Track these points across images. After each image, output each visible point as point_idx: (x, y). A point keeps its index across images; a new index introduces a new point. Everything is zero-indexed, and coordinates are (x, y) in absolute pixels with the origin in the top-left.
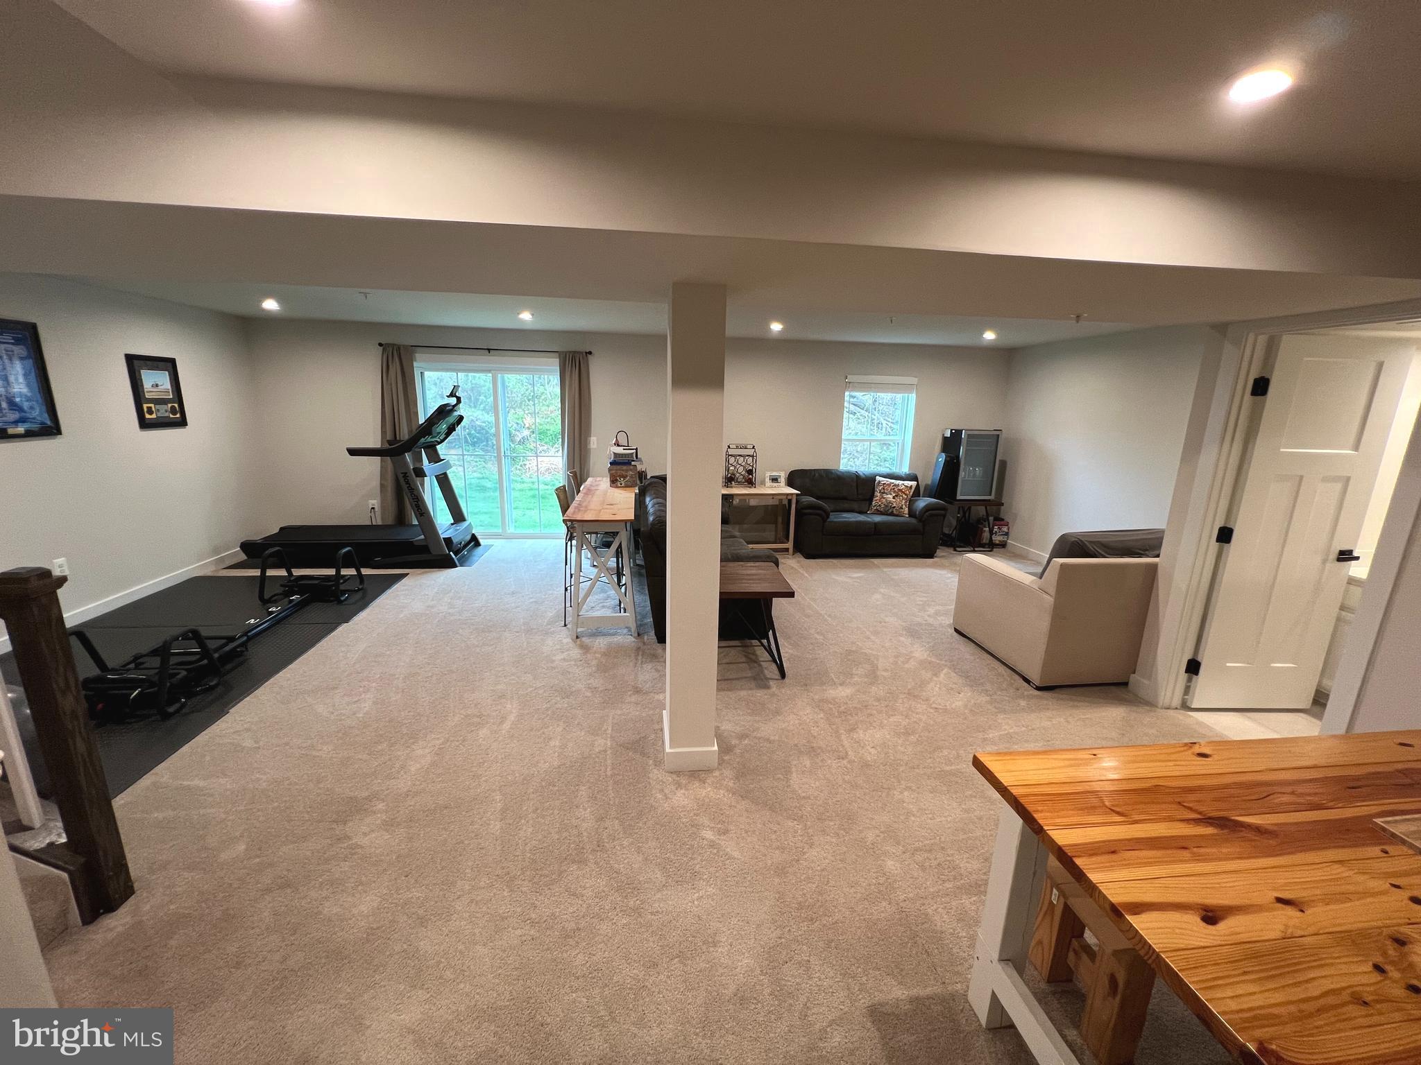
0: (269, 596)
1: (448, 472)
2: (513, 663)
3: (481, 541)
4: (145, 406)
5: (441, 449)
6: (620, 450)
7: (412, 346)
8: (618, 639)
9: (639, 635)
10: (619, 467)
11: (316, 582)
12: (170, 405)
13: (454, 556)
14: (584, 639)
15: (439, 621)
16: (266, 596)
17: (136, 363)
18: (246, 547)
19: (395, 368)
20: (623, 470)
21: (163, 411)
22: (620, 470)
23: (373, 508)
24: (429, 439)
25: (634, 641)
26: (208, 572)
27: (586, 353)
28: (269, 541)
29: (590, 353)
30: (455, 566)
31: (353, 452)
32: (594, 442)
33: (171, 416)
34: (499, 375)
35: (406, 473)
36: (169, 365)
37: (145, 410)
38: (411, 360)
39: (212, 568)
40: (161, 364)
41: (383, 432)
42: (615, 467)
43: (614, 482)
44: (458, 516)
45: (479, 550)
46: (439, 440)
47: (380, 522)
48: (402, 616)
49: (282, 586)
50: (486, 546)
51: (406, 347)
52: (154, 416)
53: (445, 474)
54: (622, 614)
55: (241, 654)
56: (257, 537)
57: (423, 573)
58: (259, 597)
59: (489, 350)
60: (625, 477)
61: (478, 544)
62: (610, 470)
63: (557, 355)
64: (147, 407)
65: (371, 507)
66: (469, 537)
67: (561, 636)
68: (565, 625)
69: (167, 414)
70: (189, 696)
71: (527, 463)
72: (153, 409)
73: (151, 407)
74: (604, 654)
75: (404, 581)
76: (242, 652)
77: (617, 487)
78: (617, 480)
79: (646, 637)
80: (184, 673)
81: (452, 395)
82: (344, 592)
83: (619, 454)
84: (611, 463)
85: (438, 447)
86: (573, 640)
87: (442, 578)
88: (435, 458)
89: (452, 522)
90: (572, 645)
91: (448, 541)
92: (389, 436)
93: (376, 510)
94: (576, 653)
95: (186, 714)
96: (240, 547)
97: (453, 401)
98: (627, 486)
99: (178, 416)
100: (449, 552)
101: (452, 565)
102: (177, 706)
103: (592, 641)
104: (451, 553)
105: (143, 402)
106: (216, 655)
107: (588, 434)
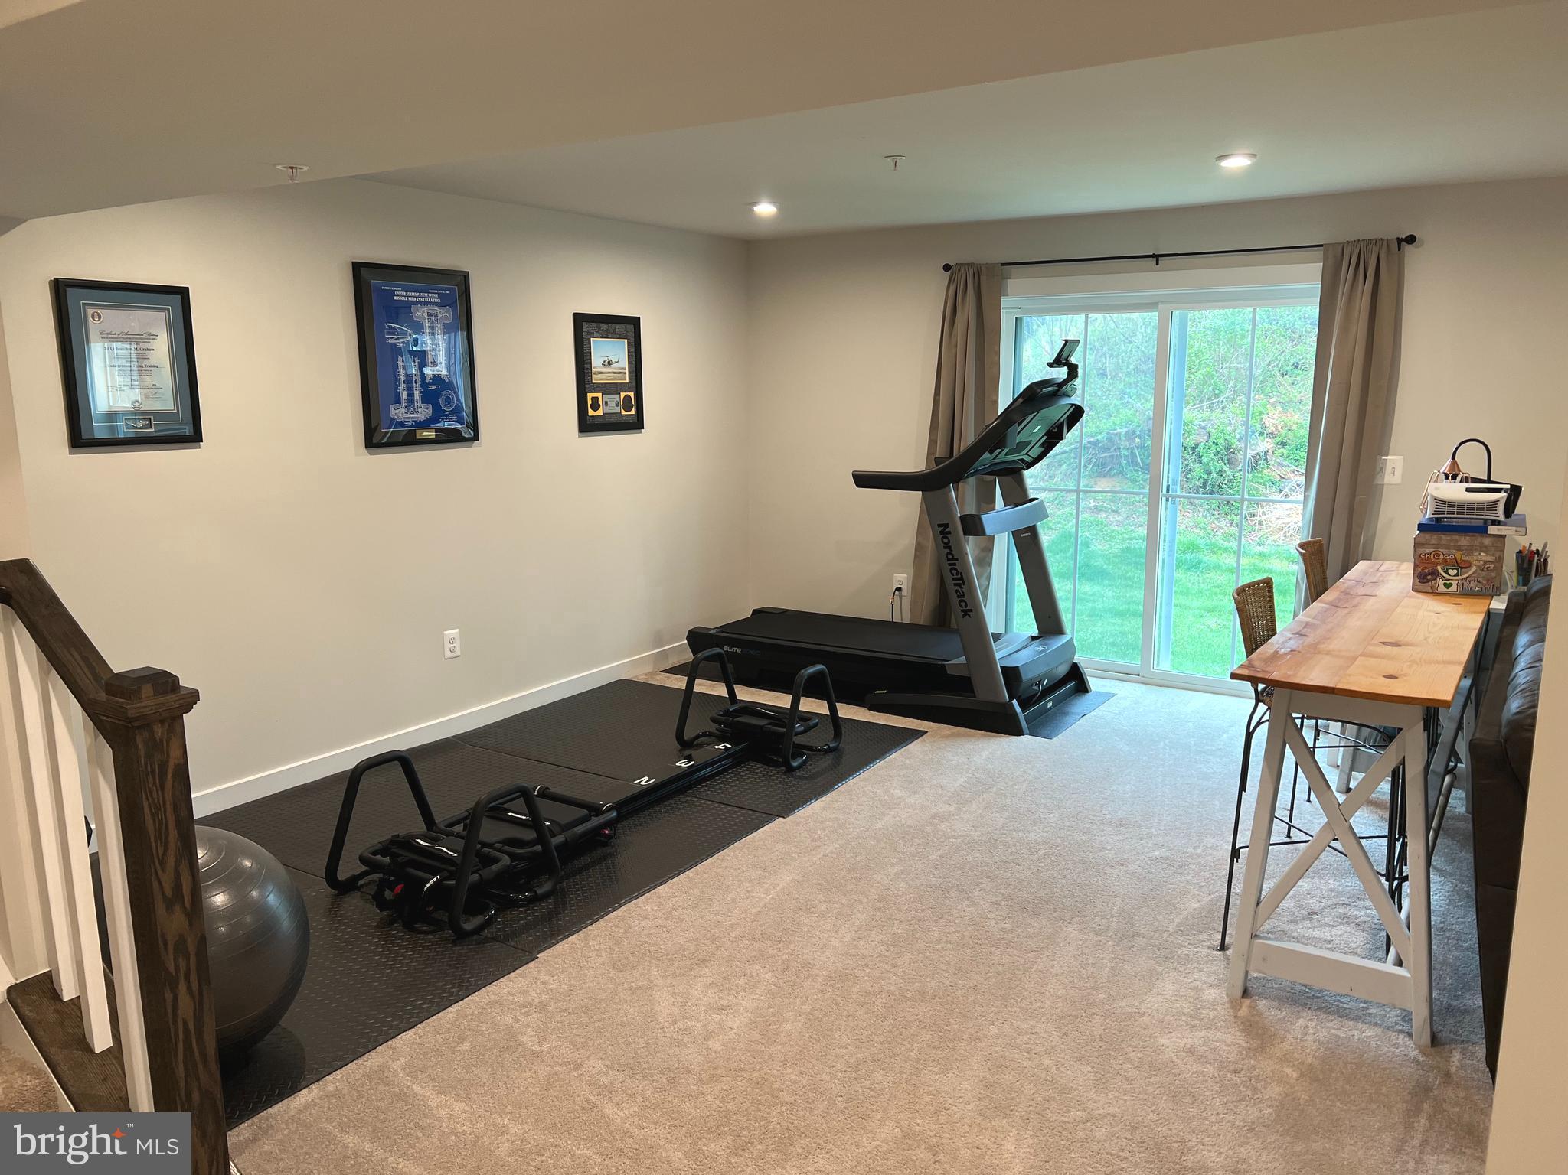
0: (693, 736)
1: (1038, 524)
2: (1062, 1018)
3: (1093, 683)
4: (590, 396)
5: (1031, 476)
6: (1455, 492)
7: (1002, 265)
8: (1364, 1035)
9: (1435, 1041)
10: (1445, 538)
11: (761, 722)
12: (623, 395)
13: (1018, 710)
14: (1262, 1004)
15: (941, 856)
16: (688, 735)
17: (587, 327)
18: (697, 639)
19: (967, 312)
20: (1459, 548)
21: (611, 405)
22: (1447, 547)
23: (899, 589)
24: (1003, 456)
25: (1415, 1061)
26: (639, 674)
27: (1400, 241)
28: (730, 634)
29: (1411, 239)
30: (1017, 732)
31: (864, 480)
32: (1394, 468)
33: (624, 412)
34: (1177, 314)
35: (947, 526)
36: (628, 328)
37: (590, 402)
38: (999, 292)
39: (649, 669)
40: (619, 327)
41: (932, 442)
42: (1434, 538)
43: (1425, 578)
44: (1049, 623)
45: (1082, 703)
46: (1027, 459)
47: (907, 620)
48: (878, 826)
49: (713, 720)
50: (1100, 694)
51: (990, 267)
52: (599, 413)
53: (1033, 530)
54: (1389, 967)
55: (606, 842)
56: (713, 621)
57: (953, 735)
58: (677, 734)
59: (1157, 257)
60: (1462, 566)
61: (1082, 688)
62: (1417, 545)
63: (1319, 253)
64: (592, 398)
65: (896, 586)
66: (1063, 670)
67: (1203, 976)
68: (1223, 947)
69: (617, 410)
70: (507, 905)
71: (1259, 511)
72: (600, 402)
73: (597, 398)
74: (1308, 1073)
75: (915, 747)
76: (609, 837)
77: (1434, 593)
78: (1435, 574)
79: (1456, 1057)
80: (506, 860)
81: (1060, 361)
82: (799, 750)
83: (1452, 503)
84: (1421, 527)
85: (1027, 473)
86: (1231, 1002)
87: (985, 754)
88: (1018, 496)
89: (1035, 632)
90: (1224, 1012)
91: (1012, 674)
92: (940, 451)
93: (904, 592)
94: (1228, 1039)
95: (486, 940)
96: (687, 639)
97: (1061, 373)
98: (1466, 593)
99: (633, 412)
100: (1011, 699)
101: (1012, 728)
102: (478, 920)
103: (1282, 1020)
104: (1015, 702)
105: (587, 390)
106: (559, 839)
107: (1381, 447)
